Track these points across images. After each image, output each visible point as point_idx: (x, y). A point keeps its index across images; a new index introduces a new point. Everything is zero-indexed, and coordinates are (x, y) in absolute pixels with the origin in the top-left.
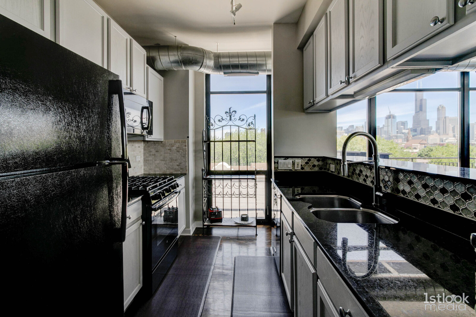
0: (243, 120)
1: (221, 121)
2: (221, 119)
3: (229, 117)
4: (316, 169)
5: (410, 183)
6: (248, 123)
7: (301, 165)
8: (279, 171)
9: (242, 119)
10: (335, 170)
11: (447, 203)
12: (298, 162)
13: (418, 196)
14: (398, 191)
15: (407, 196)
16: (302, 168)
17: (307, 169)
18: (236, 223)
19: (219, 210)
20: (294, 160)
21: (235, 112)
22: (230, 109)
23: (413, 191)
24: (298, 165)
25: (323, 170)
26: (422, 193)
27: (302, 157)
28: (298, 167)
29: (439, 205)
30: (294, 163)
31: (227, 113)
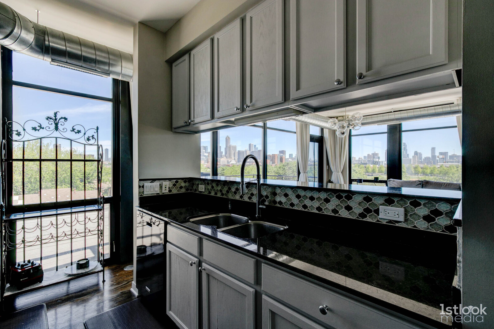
0: (79, 132)
1: (38, 130)
2: (39, 126)
3: (54, 125)
4: (183, 191)
5: (286, 195)
6: (86, 136)
7: (169, 188)
8: (144, 196)
9: (78, 130)
10: (205, 190)
11: (314, 206)
12: (165, 184)
13: (292, 205)
14: (275, 202)
15: (283, 206)
16: (170, 191)
17: (175, 191)
18: (70, 275)
19: (35, 264)
20: (162, 182)
21: (66, 119)
22: (56, 114)
23: (288, 201)
24: (166, 188)
25: (189, 191)
26: (295, 201)
27: (170, 179)
28: (166, 190)
29: (308, 208)
30: (161, 185)
31: (51, 118)
